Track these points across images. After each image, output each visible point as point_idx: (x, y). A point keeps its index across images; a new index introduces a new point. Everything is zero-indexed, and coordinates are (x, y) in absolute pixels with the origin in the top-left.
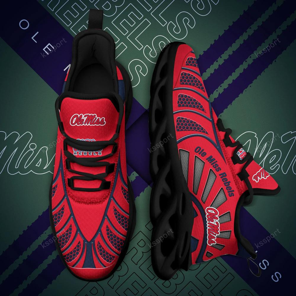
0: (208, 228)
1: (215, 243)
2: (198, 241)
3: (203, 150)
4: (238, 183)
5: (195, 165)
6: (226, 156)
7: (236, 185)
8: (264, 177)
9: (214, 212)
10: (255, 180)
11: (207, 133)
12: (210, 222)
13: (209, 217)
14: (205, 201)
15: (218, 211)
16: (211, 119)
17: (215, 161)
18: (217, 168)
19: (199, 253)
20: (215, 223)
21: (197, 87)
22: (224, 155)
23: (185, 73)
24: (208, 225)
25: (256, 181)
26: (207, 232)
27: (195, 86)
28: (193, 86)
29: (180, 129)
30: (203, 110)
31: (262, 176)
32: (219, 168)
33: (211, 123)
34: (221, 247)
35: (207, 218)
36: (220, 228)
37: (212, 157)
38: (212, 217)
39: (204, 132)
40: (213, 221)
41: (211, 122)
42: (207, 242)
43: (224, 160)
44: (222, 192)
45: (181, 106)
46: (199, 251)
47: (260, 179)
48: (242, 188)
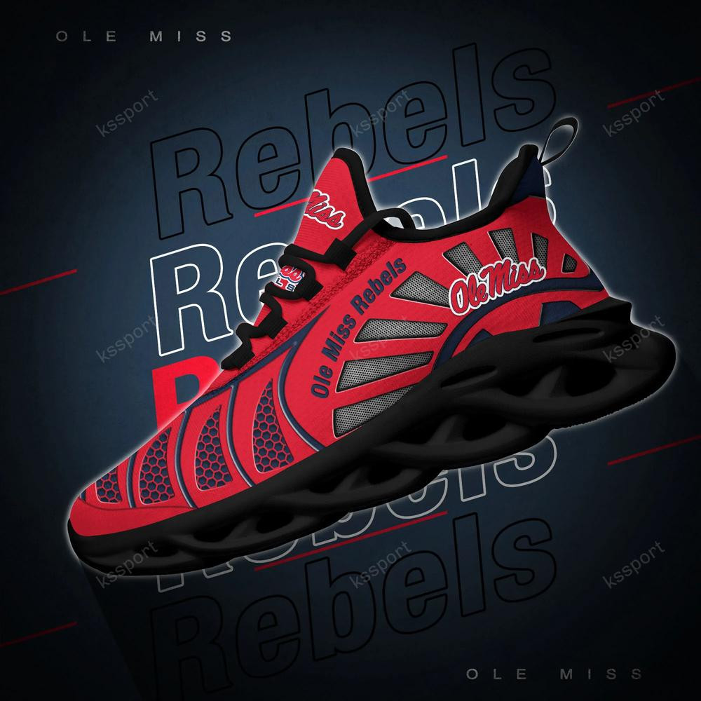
0: (504, 291)
1: (534, 261)
2: (545, 305)
3: (316, 377)
4: (365, 259)
5: (361, 385)
6: (309, 317)
7: (371, 262)
8: (326, 202)
9: (460, 293)
10: (341, 222)
11: (271, 383)
12: (487, 291)
13: (476, 299)
14: (440, 324)
15: (453, 284)
16: (233, 387)
17: (332, 338)
18: (347, 326)
19: (573, 292)
20: (485, 279)
21: (164, 453)
22: (308, 321)
23: (142, 494)
24: (496, 295)
25: (342, 218)
26: (515, 289)
27: (163, 458)
28: (166, 463)
29: (285, 455)
31: (325, 208)
32: (345, 321)
33: (241, 385)
34: (539, 242)
35: (480, 305)
36: (493, 263)
37: (325, 351)
38: (473, 292)
39: (270, 392)
40: (483, 287)
41: (238, 384)
42: (540, 280)
43: (319, 317)
44: (402, 292)
45: (227, 473)
46: (568, 292)
47: (334, 209)
48: (373, 245)
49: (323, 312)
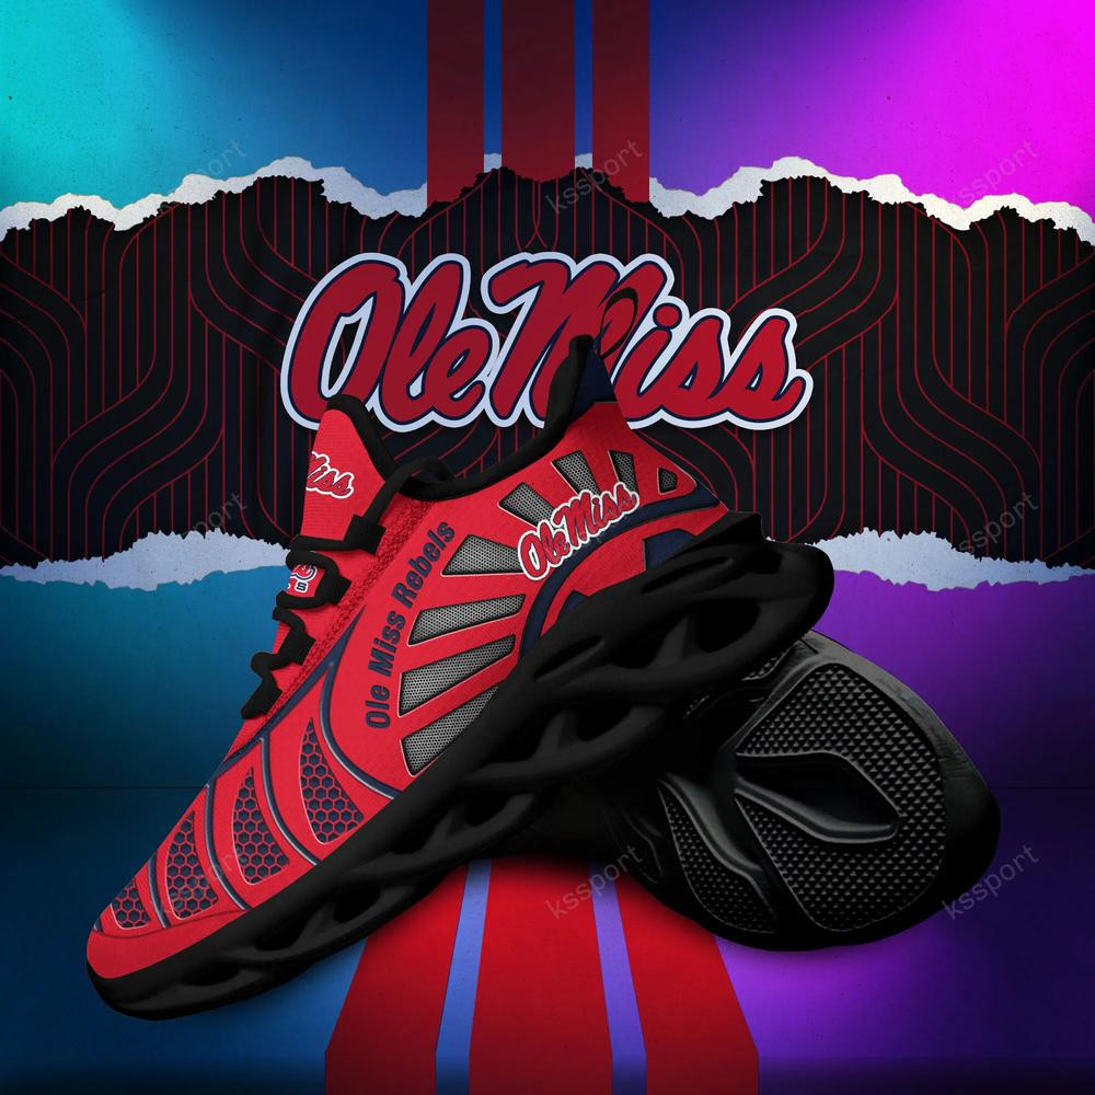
0: (589, 535)
1: (620, 487)
2: (647, 541)
3: (369, 703)
4: (398, 533)
5: (430, 699)
6: (341, 625)
7: (407, 537)
8: (326, 465)
9: (533, 549)
10: (350, 486)
11: (311, 726)
12: (568, 540)
13: (555, 554)
14: (516, 596)
15: (521, 540)
16: (262, 739)
17: (377, 647)
18: (394, 627)
19: (682, 515)
20: (561, 525)
21: (192, 846)
23: (175, 908)
24: (580, 542)
25: (350, 481)
26: (603, 530)
27: (192, 853)
29: (350, 815)
30: (250, 781)
31: (325, 474)
32: (390, 620)
34: (622, 460)
35: (562, 560)
36: (567, 501)
37: (373, 666)
38: (549, 544)
40: (560, 535)
41: (269, 735)
42: (633, 511)
44: (457, 564)
46: (674, 518)
47: (337, 472)
49: (359, 615)
